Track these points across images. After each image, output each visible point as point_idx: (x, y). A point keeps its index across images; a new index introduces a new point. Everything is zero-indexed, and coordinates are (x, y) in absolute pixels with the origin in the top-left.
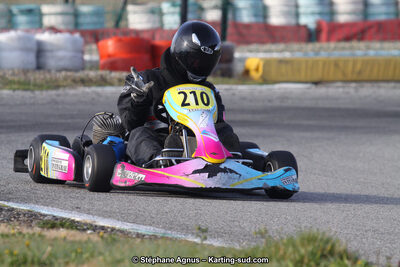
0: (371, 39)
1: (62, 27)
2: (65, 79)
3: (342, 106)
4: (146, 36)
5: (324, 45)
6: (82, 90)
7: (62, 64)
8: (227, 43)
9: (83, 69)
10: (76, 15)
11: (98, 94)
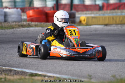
0: (122, 9)
1: (10, 7)
2: (16, 25)
3: (118, 33)
4: (42, 9)
5: (106, 11)
6: (22, 29)
7: (14, 20)
8: (73, 11)
9: (21, 21)
10: (15, 2)
11: (28, 30)
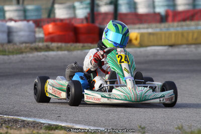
0: (198, 20)
1: (17, 18)
2: (26, 48)
4: (68, 22)
5: (171, 24)
6: (36, 54)
7: (23, 39)
9: (35, 42)
10: (25, 11)
11: (46, 56)
